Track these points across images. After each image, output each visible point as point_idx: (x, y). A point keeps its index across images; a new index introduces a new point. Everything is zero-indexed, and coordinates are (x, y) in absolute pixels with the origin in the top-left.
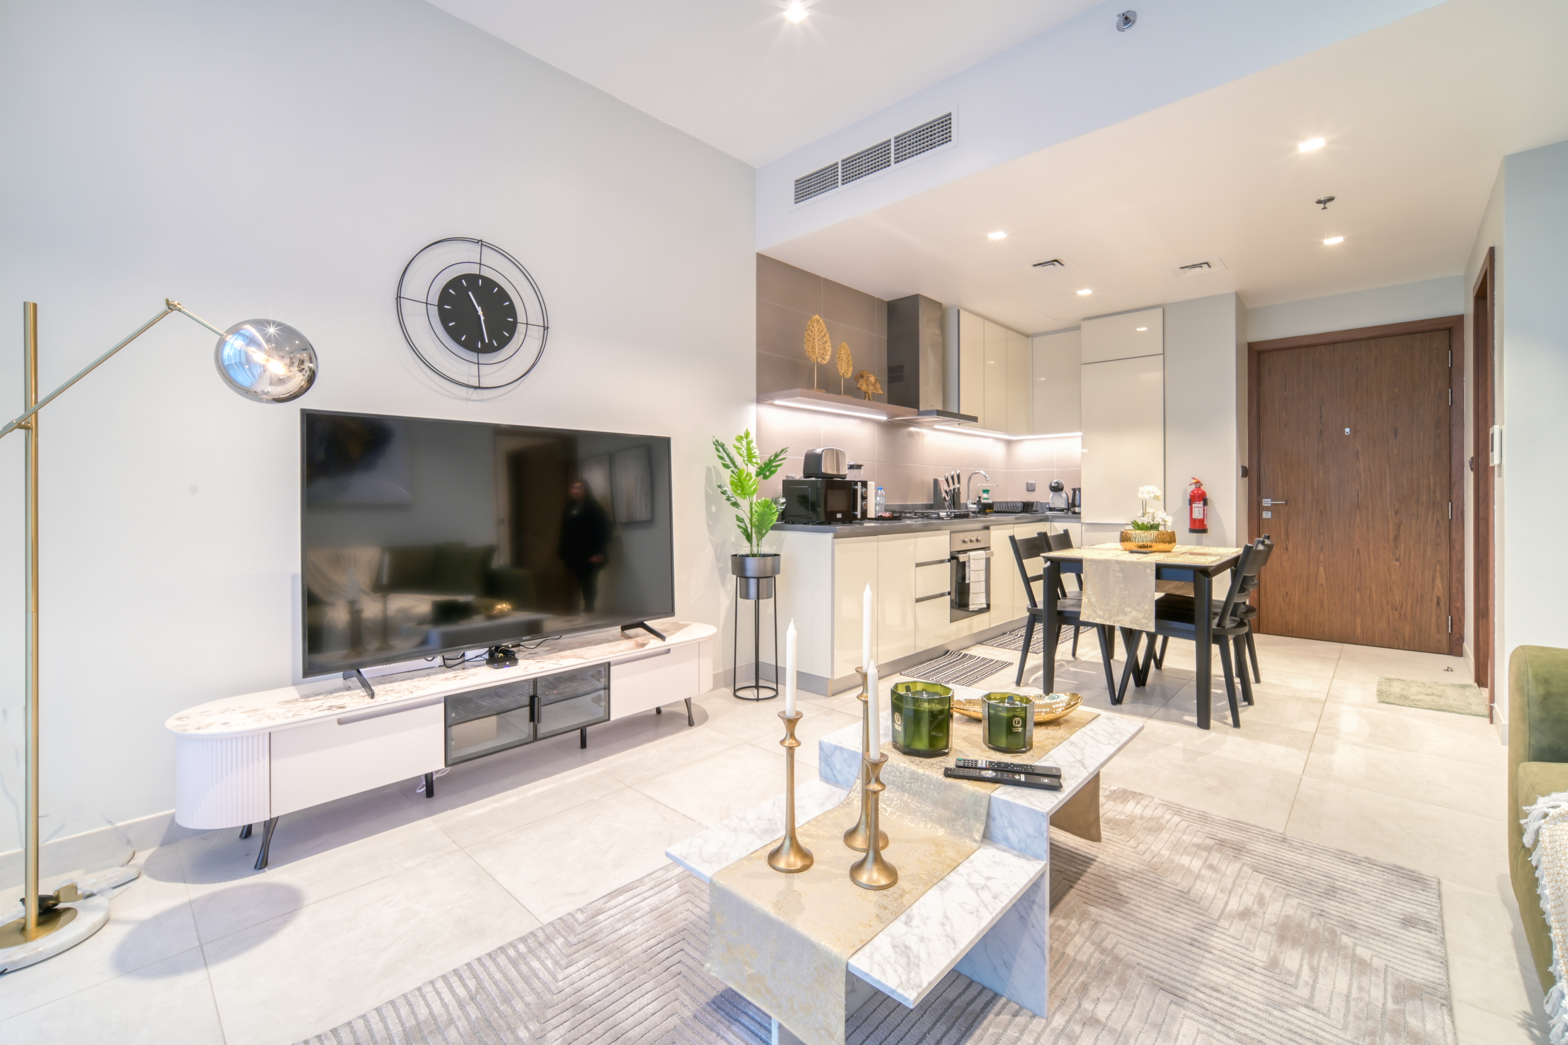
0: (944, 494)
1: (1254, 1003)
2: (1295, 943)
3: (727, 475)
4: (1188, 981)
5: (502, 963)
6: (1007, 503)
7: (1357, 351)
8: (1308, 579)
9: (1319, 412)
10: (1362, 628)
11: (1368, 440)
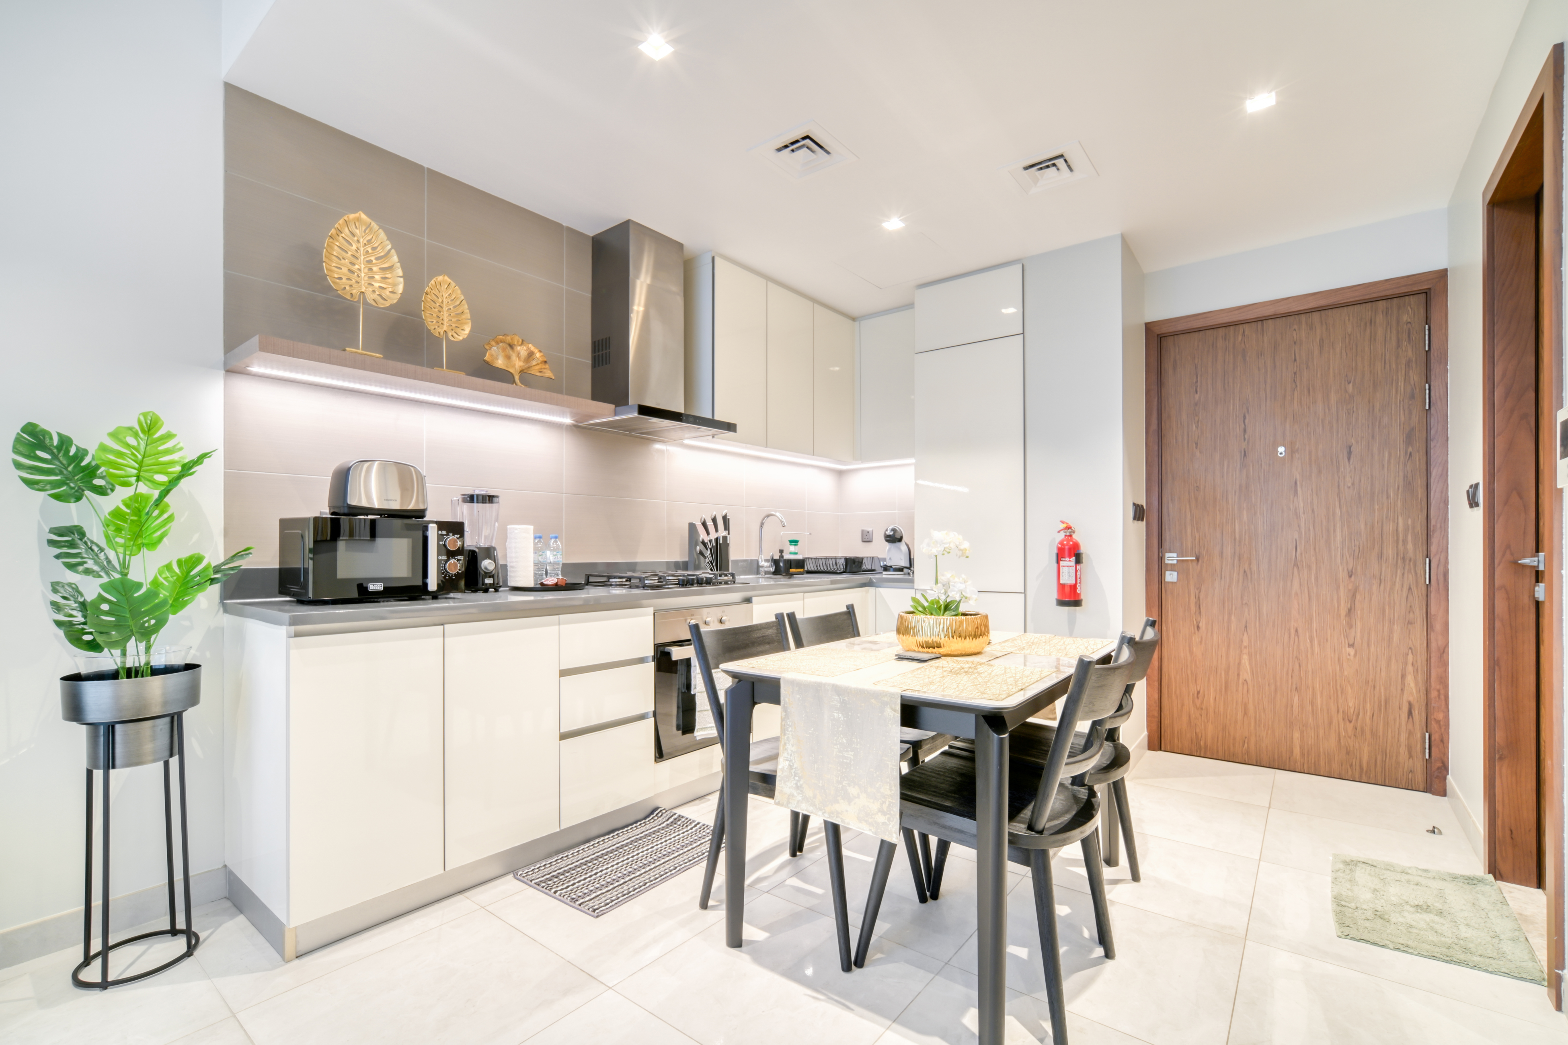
0: (704, 547)
6: (825, 558)
7: (1295, 330)
8: (1227, 673)
9: (1242, 423)
10: (1302, 747)
11: (1310, 465)
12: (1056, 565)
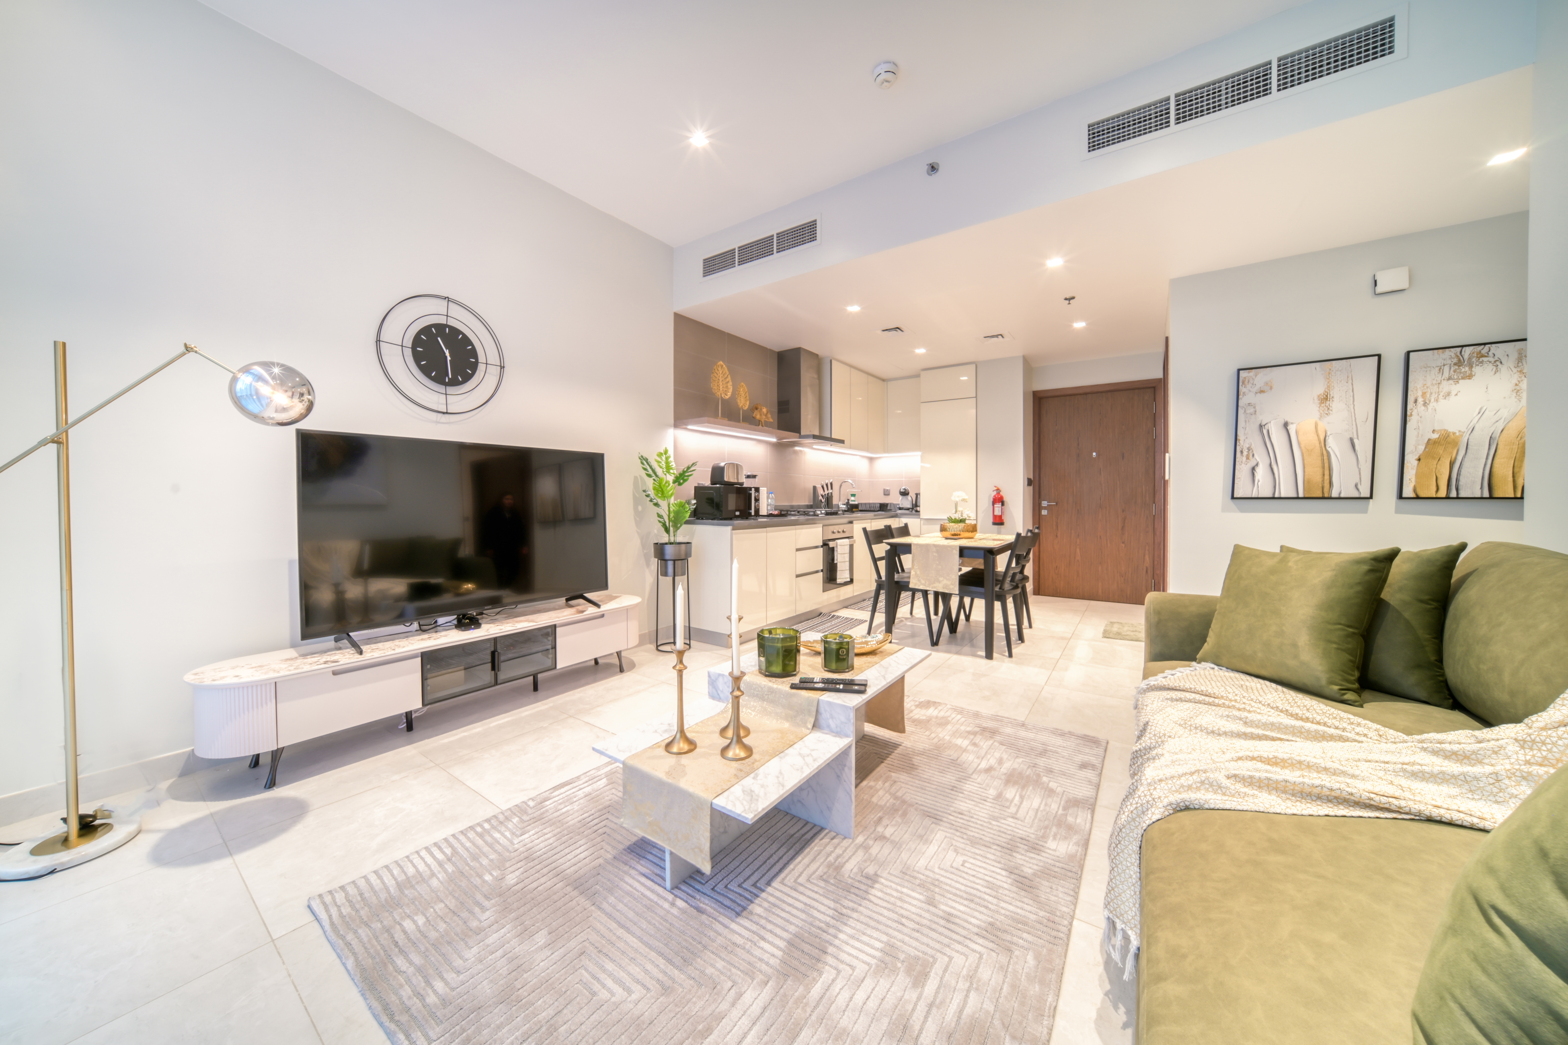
0: (821, 498)
1: (982, 819)
2: (1015, 783)
3: (650, 483)
4: (945, 811)
5: (471, 837)
6: (869, 504)
8: (1069, 557)
9: (1076, 441)
10: (1102, 590)
11: (1105, 461)
12: (992, 506)
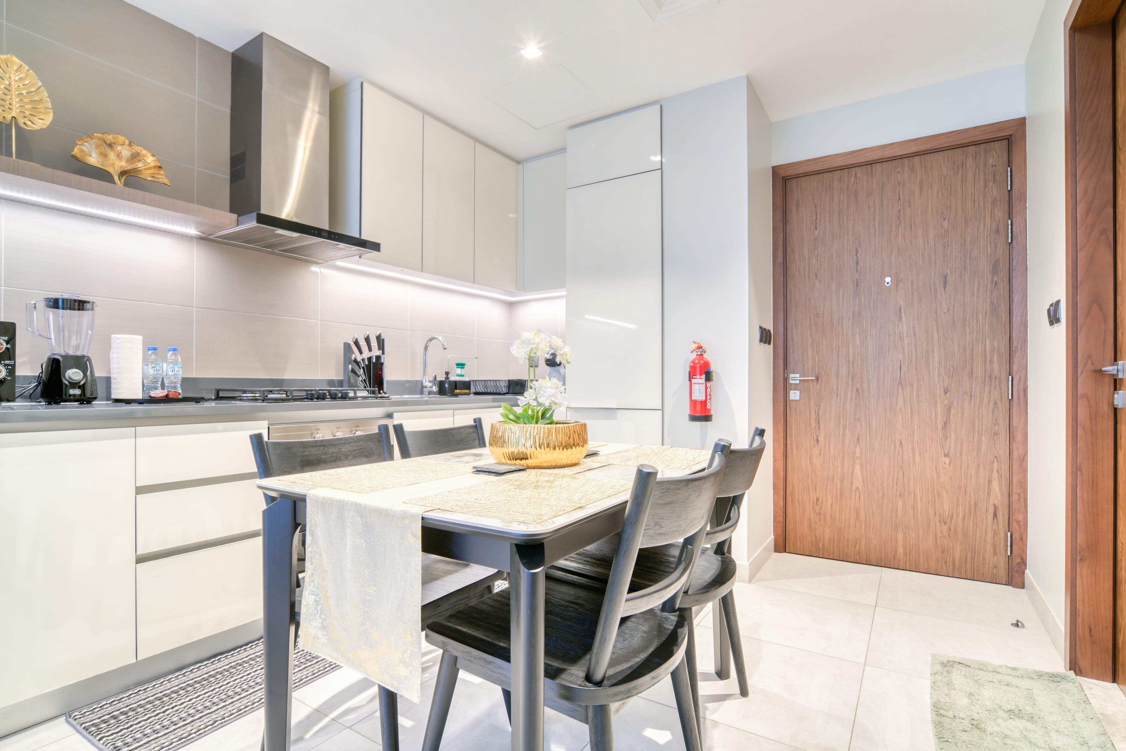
7: (899, 172)
8: (842, 481)
9: (855, 256)
10: (904, 547)
11: (912, 293)
12: (688, 383)
